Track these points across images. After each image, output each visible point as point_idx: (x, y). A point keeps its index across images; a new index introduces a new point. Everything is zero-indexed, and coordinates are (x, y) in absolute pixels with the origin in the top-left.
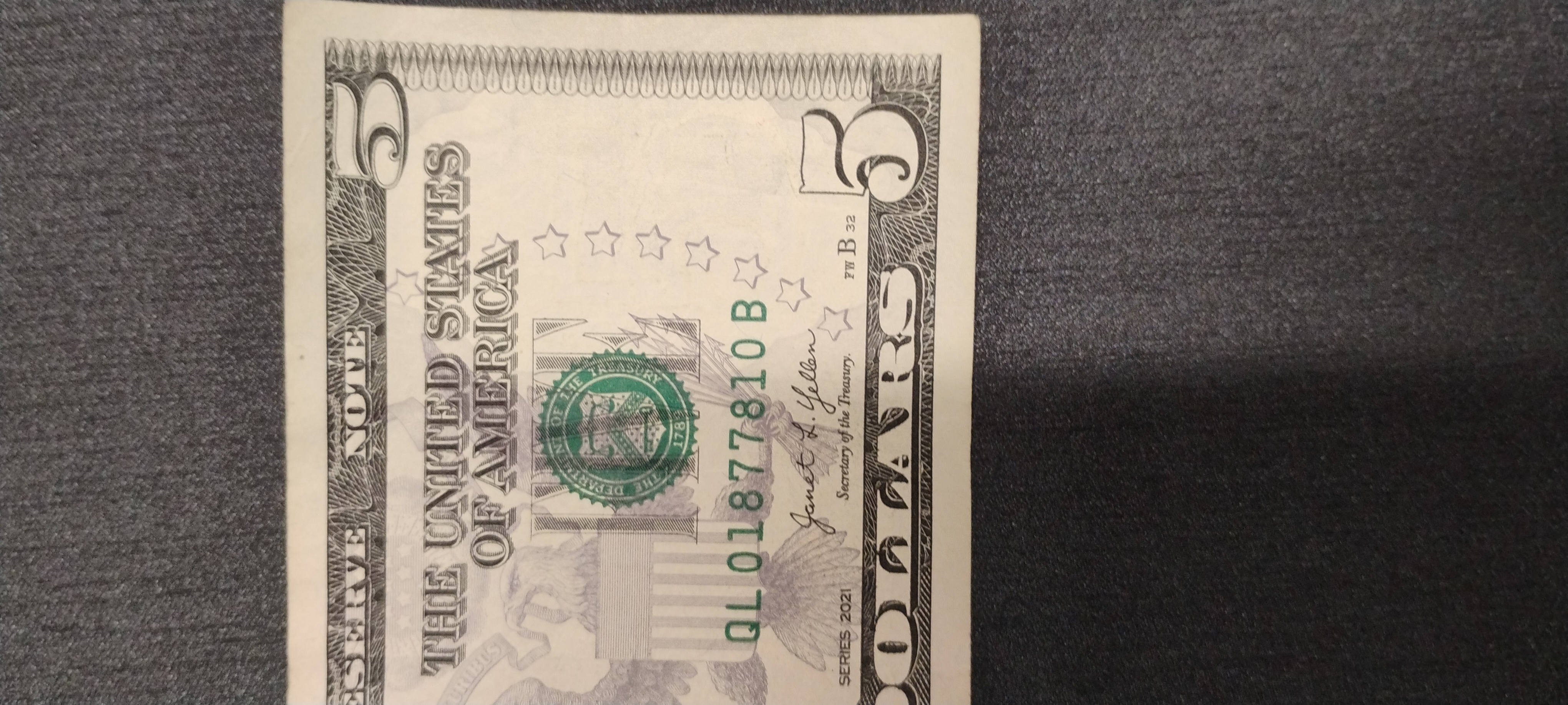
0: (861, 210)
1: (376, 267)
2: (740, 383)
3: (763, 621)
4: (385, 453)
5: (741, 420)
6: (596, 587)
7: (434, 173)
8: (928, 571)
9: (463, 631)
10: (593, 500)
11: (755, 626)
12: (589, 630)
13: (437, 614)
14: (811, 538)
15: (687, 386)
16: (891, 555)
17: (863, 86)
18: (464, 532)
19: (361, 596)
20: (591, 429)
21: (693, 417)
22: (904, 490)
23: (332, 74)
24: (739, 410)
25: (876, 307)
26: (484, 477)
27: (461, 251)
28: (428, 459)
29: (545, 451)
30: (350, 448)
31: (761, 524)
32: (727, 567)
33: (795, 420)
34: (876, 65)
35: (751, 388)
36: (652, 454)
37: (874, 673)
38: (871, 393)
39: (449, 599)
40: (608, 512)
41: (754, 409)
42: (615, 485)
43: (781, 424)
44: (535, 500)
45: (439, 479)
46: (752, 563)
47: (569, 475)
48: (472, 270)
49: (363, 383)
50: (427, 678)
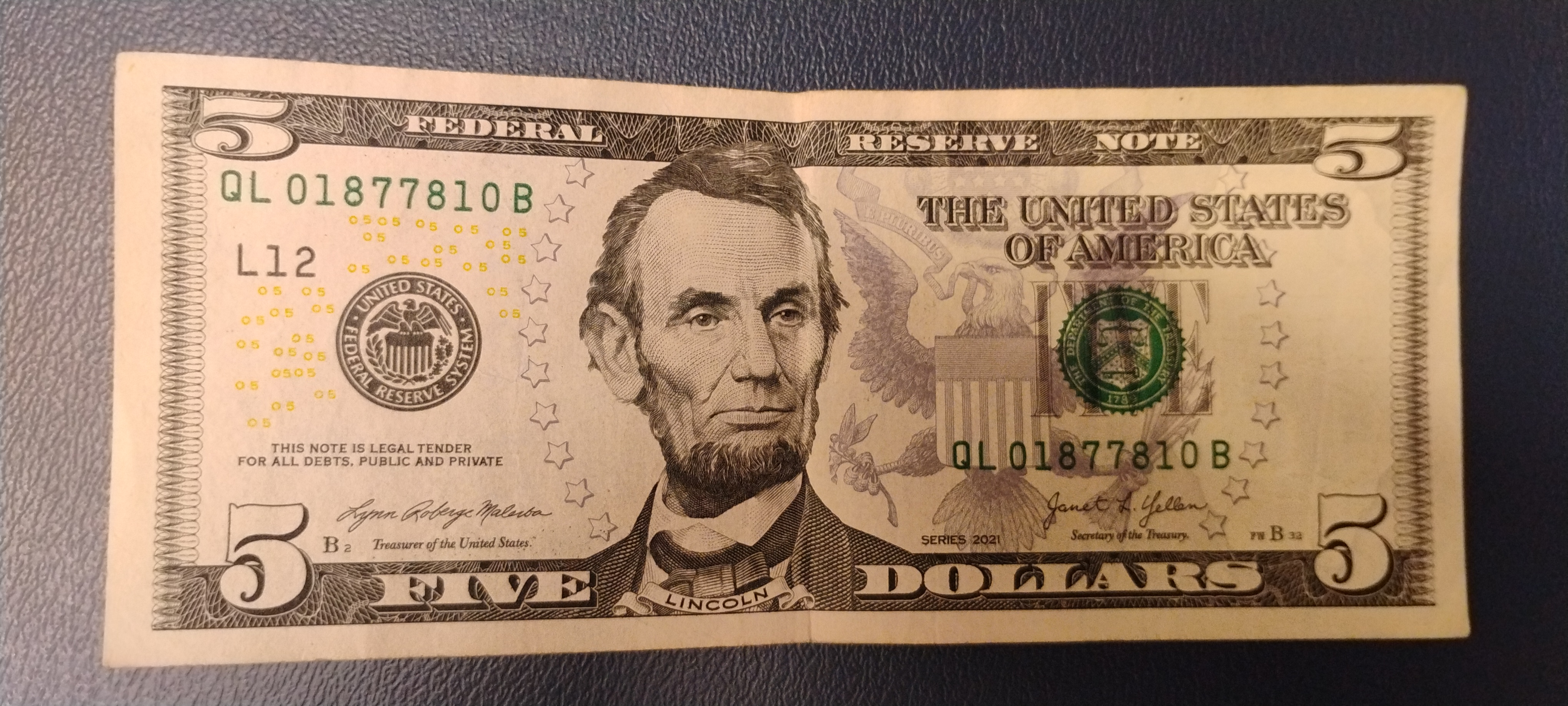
0: (1307, 545)
1: (1251, 157)
2: (1161, 448)
3: (971, 472)
4: (1099, 165)
5: (1131, 450)
6: (992, 336)
7: (1325, 202)
8: (1017, 607)
9: (953, 229)
10: (1063, 331)
11: (966, 465)
12: (958, 331)
13: (968, 208)
14: (1040, 510)
15: (1158, 405)
16: (1029, 577)
17: (1406, 543)
18: (1034, 228)
19: (981, 147)
20: (1122, 329)
21: (1132, 411)
22: (1081, 586)
23: (1407, 122)
24: (1140, 448)
25: (1229, 558)
26: (1079, 244)
27: (1263, 222)
28: (1093, 199)
29: (1101, 292)
30: (1104, 138)
31: (1049, 469)
32: (1013, 441)
33: (1134, 495)
34: (1425, 553)
35: (1157, 458)
36: (1101, 377)
37: (933, 565)
38: (1157, 557)
39: (979, 218)
40: (1053, 343)
41: (1141, 460)
42: (1074, 350)
43: (1130, 484)
44: (1062, 284)
45: (1077, 208)
46: (1018, 462)
47: (1082, 311)
48: (1247, 231)
49: (1157, 147)
50: (916, 200)
